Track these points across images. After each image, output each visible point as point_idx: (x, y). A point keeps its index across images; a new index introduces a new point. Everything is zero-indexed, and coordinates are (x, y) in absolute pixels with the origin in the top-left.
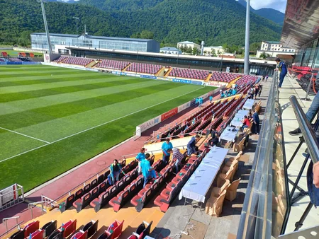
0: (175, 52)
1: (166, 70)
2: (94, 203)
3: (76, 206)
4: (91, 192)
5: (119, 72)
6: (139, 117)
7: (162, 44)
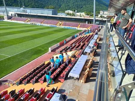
0: (64, 15)
1: (61, 23)
2: (32, 81)
3: (24, 83)
4: (30, 76)
5: (39, 24)
6: (50, 44)
7: (58, 11)
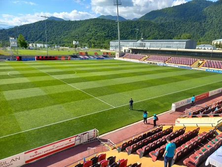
1: (201, 62)
4: (137, 143)
5: (162, 63)
7: (198, 42)
